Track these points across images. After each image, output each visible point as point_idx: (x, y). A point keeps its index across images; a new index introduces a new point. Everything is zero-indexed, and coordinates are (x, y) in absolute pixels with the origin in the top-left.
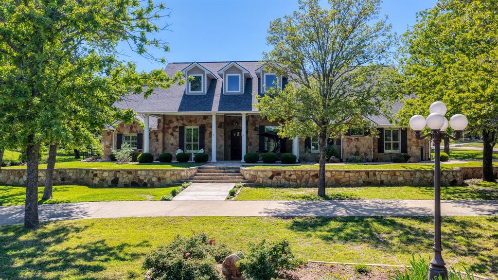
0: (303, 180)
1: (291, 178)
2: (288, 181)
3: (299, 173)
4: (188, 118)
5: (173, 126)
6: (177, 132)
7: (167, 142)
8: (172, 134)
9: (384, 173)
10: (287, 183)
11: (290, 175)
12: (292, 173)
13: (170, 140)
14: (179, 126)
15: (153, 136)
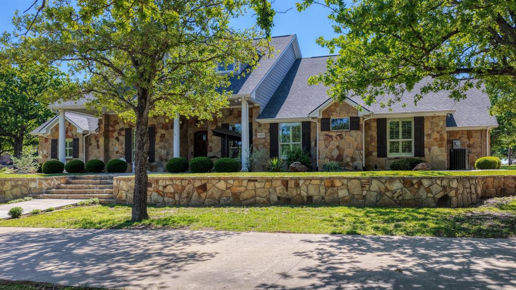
0: (184, 195)
1: (166, 191)
2: (161, 195)
3: (178, 183)
5: (119, 128)
6: (123, 135)
7: (111, 149)
8: (117, 139)
9: (314, 182)
10: (160, 199)
11: (165, 187)
12: (168, 183)
13: (115, 146)
14: (126, 129)
15: (93, 142)
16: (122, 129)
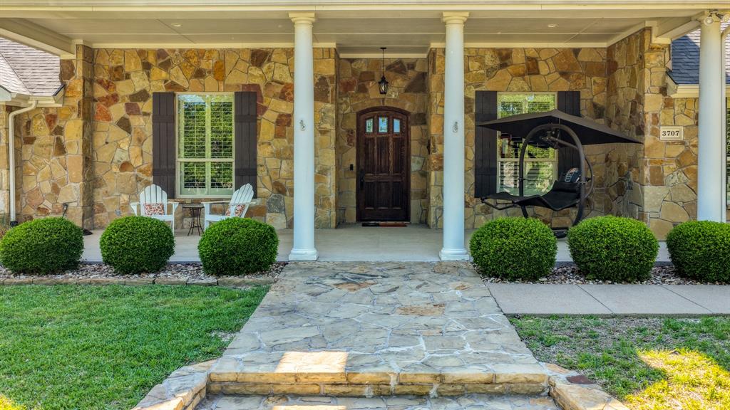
4: (187, 59)
5: (131, 92)
6: (145, 114)
7: (102, 155)
8: (125, 125)
13: (118, 146)
14: (154, 93)
15: (42, 133)
16: (142, 95)
